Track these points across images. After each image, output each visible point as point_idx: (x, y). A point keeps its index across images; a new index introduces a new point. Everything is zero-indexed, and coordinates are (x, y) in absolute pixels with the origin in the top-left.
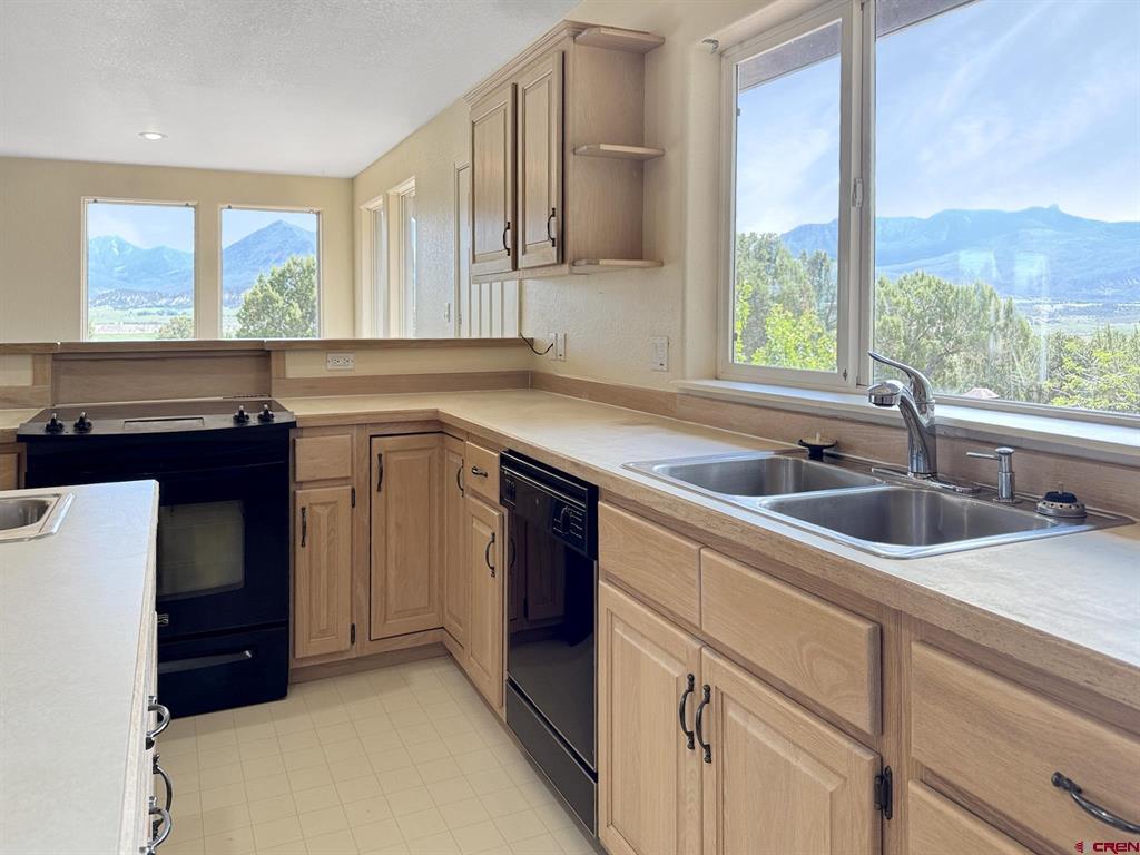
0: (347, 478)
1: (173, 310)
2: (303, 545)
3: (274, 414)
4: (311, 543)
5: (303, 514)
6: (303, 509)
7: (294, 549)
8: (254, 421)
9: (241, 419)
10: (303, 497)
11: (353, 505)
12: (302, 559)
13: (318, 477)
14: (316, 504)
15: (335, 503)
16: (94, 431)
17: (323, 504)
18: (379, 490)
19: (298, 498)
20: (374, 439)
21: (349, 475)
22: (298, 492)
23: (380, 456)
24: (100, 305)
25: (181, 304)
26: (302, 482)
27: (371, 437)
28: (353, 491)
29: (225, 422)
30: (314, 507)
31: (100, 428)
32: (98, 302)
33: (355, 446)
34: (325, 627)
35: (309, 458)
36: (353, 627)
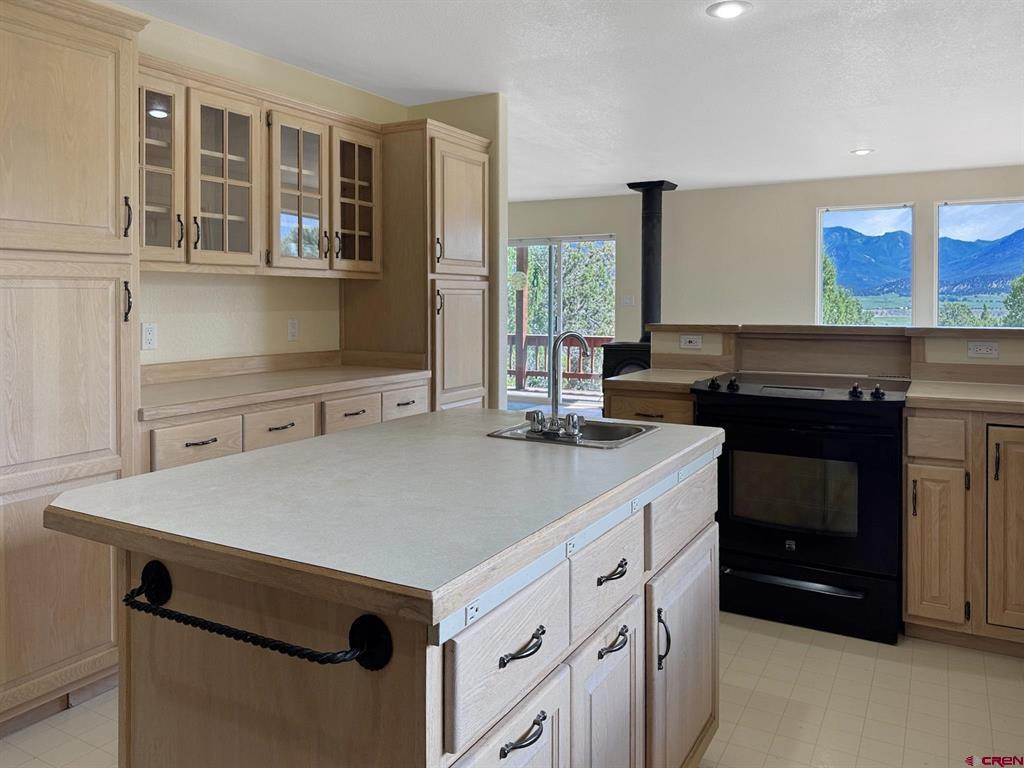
0: (962, 461)
1: (954, 297)
2: (915, 513)
3: (886, 392)
4: (923, 514)
5: (915, 487)
6: (915, 482)
7: (907, 516)
8: (867, 397)
9: (855, 393)
10: (914, 471)
11: (968, 488)
12: (913, 525)
13: (929, 455)
14: (927, 480)
15: (947, 482)
16: (742, 391)
17: (933, 481)
18: (997, 477)
19: (909, 470)
20: (990, 427)
21: (963, 459)
22: (909, 465)
23: (998, 445)
24: (887, 292)
25: (962, 291)
26: (914, 457)
27: (988, 425)
28: (967, 475)
29: (841, 395)
30: (926, 483)
31: (745, 389)
32: (886, 289)
33: (970, 431)
34: (937, 595)
35: (919, 436)
36: (967, 605)
